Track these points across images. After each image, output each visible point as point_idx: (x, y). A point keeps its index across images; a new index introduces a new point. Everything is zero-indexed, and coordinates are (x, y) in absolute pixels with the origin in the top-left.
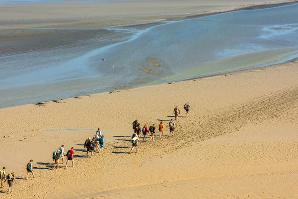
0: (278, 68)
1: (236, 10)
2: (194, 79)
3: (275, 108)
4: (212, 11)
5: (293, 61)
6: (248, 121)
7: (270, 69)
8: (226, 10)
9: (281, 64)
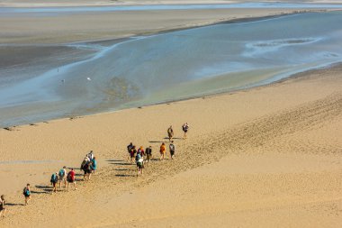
0: (263, 90)
1: (215, 24)
2: (168, 103)
3: (259, 136)
4: (188, 25)
5: (280, 82)
6: (230, 151)
7: (254, 90)
8: (203, 24)
9: (266, 85)
